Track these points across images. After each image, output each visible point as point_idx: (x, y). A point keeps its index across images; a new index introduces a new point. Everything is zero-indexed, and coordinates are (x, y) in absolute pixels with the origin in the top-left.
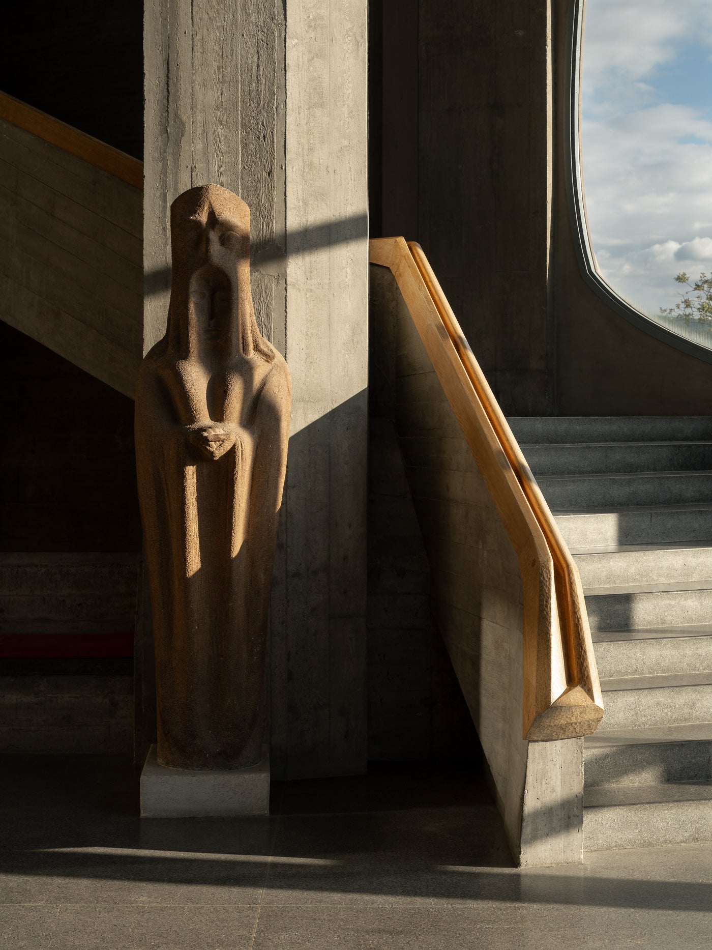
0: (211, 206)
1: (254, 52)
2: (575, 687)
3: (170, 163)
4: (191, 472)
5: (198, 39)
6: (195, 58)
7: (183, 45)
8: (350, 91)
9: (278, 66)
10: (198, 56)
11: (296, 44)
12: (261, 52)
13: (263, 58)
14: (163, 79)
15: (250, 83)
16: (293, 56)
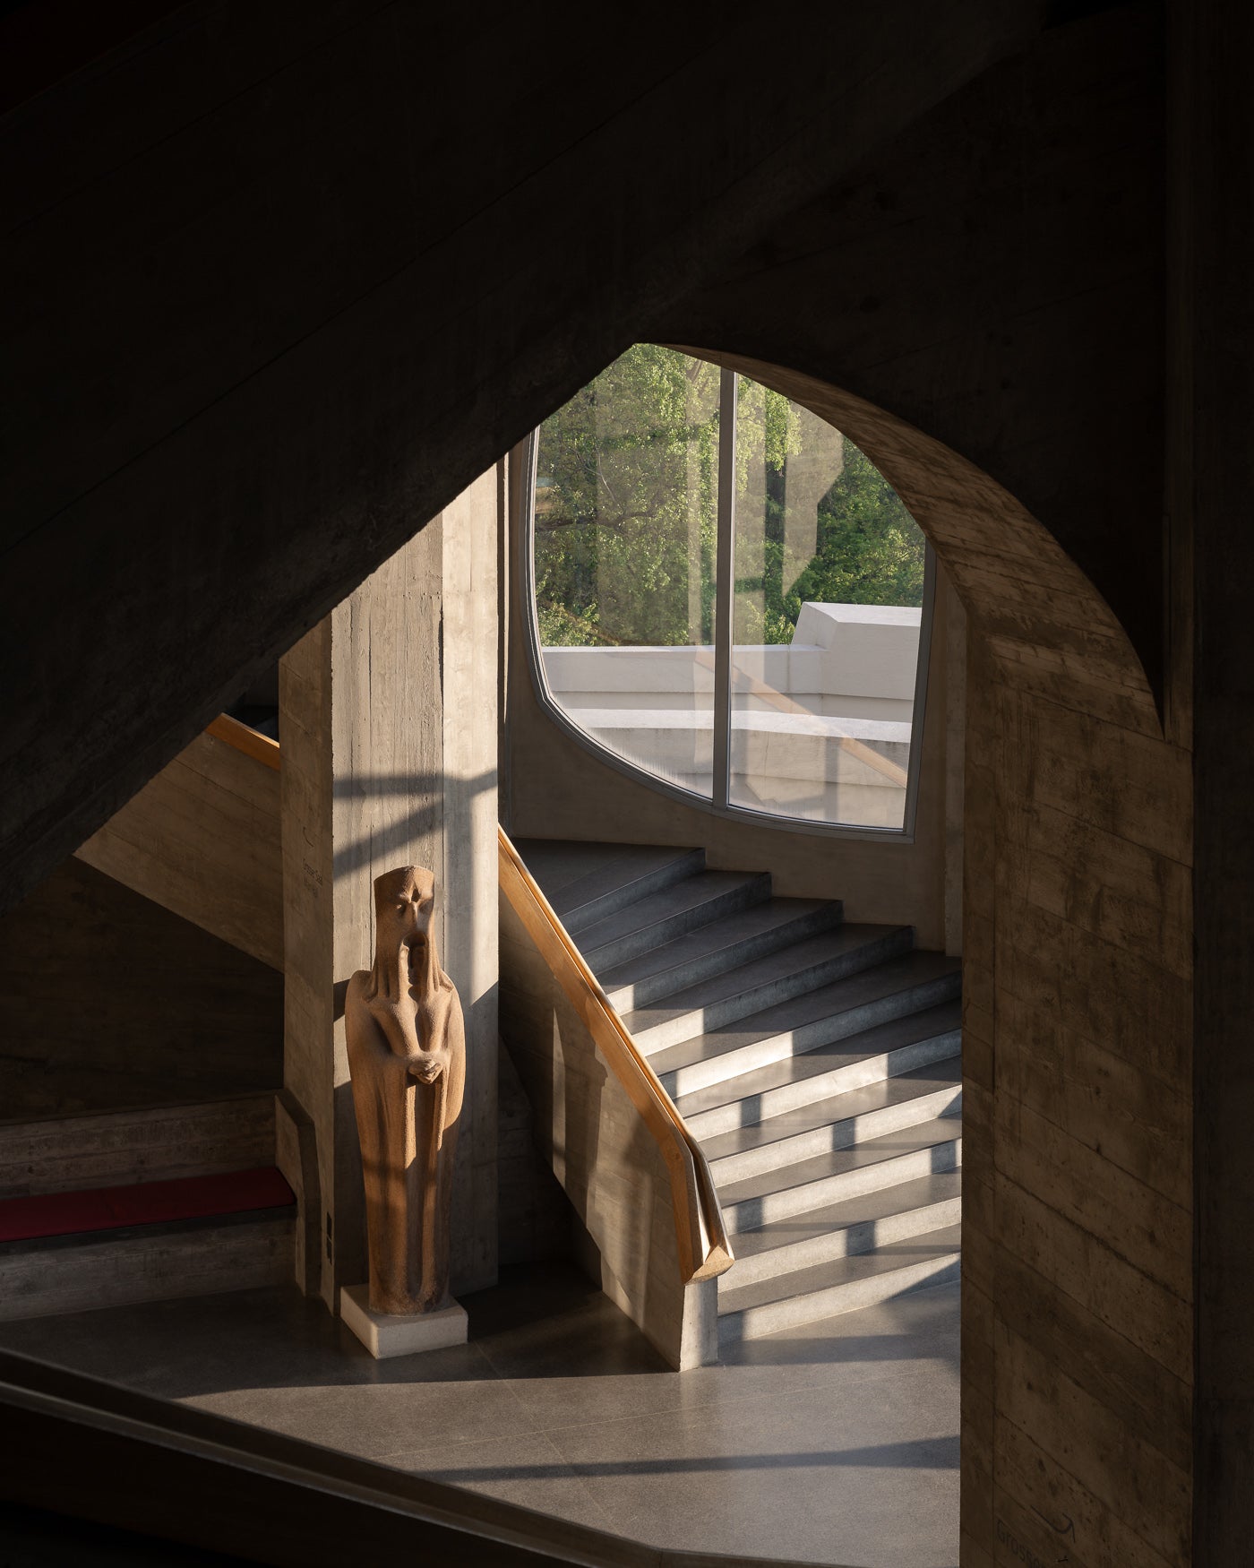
0: (415, 885)
1: (419, 732)
2: (716, 1246)
3: (354, 825)
4: (411, 1092)
5: (375, 723)
6: (373, 739)
7: (364, 728)
8: (486, 751)
9: (438, 741)
10: (375, 737)
11: (450, 722)
12: (424, 731)
13: (425, 736)
14: (348, 757)
15: (415, 756)
16: (449, 732)
